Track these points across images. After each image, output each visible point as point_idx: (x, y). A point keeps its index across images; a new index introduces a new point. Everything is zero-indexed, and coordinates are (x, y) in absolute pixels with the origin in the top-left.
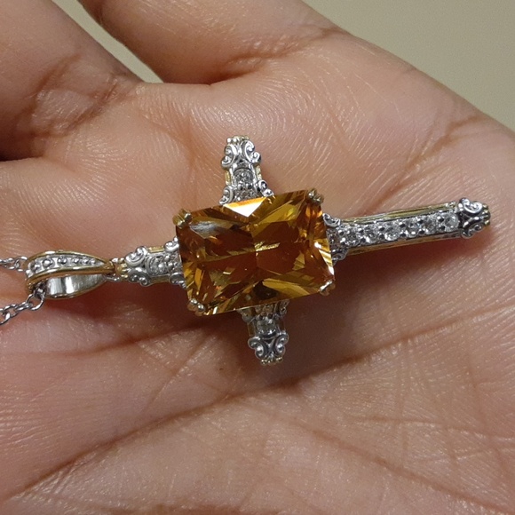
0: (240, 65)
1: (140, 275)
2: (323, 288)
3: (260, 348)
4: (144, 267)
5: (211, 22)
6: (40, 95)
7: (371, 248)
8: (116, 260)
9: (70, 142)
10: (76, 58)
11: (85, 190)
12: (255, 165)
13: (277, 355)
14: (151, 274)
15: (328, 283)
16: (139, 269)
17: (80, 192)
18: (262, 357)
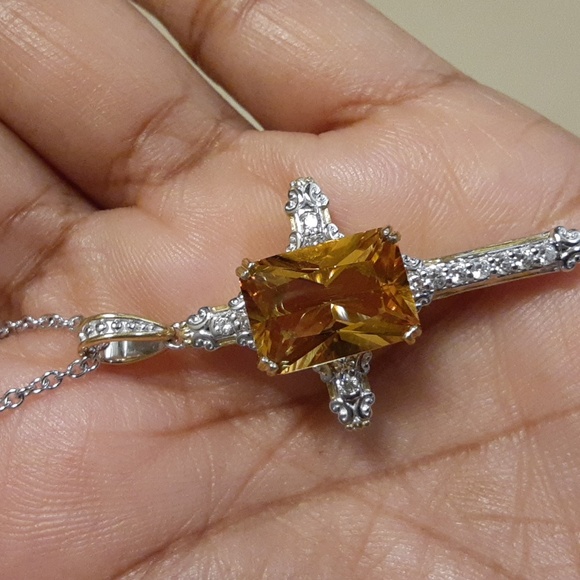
0: (349, 113)
1: (204, 338)
2: (408, 334)
3: (344, 412)
4: (208, 329)
5: (319, 65)
6: (141, 139)
7: (460, 290)
8: (177, 325)
9: (165, 193)
10: (181, 100)
11: (180, 250)
12: (323, 208)
13: (363, 417)
14: (216, 336)
15: (413, 329)
16: (202, 332)
17: (175, 252)
18: (346, 422)
